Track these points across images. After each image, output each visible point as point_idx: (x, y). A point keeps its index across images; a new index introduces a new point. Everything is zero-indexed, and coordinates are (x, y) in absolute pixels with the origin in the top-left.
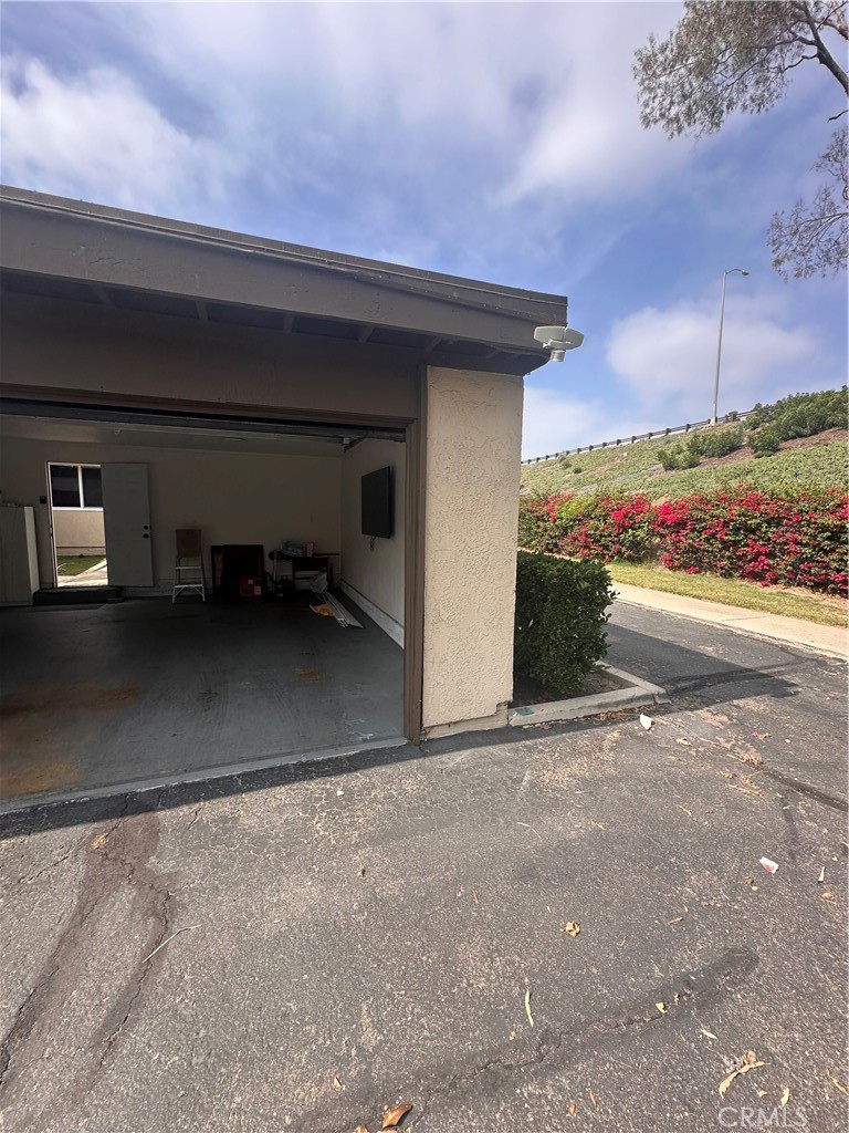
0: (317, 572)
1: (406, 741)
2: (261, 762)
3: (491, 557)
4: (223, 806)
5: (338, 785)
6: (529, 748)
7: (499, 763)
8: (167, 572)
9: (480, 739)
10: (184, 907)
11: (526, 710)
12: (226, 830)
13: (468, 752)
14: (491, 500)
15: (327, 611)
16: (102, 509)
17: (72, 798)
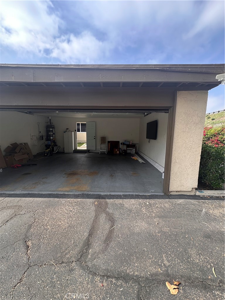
0: (132, 148)
1: (163, 194)
2: (126, 193)
3: (193, 145)
4: (120, 201)
5: (147, 202)
6: (203, 203)
7: (194, 205)
8: (99, 147)
9: (186, 197)
10: (116, 221)
11: (201, 191)
12: (122, 207)
13: (183, 200)
14: (195, 128)
15: (135, 158)
16: (86, 132)
17: (90, 193)
